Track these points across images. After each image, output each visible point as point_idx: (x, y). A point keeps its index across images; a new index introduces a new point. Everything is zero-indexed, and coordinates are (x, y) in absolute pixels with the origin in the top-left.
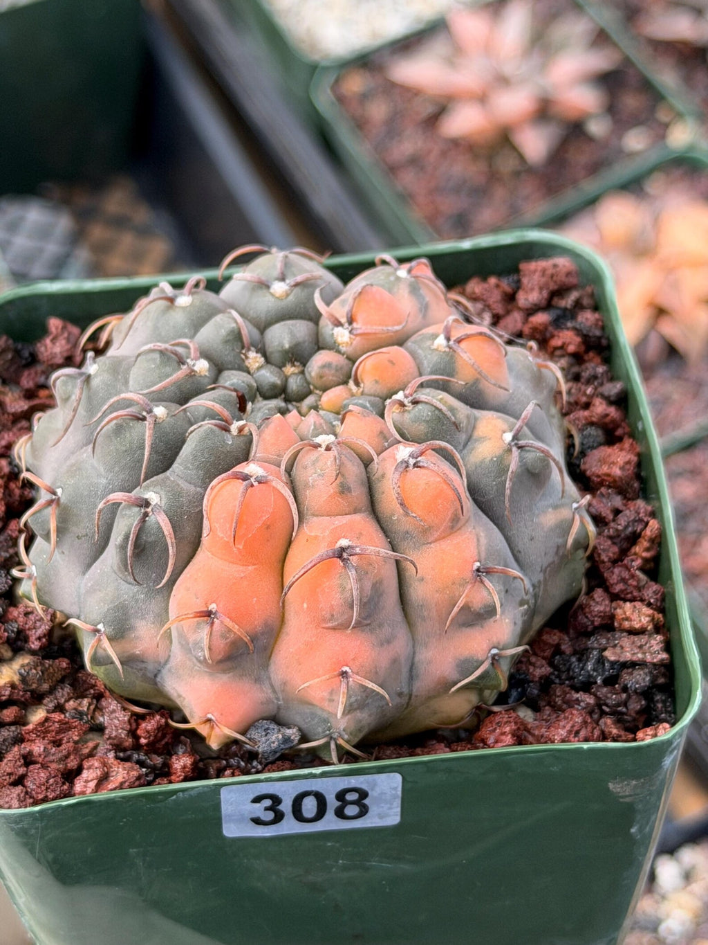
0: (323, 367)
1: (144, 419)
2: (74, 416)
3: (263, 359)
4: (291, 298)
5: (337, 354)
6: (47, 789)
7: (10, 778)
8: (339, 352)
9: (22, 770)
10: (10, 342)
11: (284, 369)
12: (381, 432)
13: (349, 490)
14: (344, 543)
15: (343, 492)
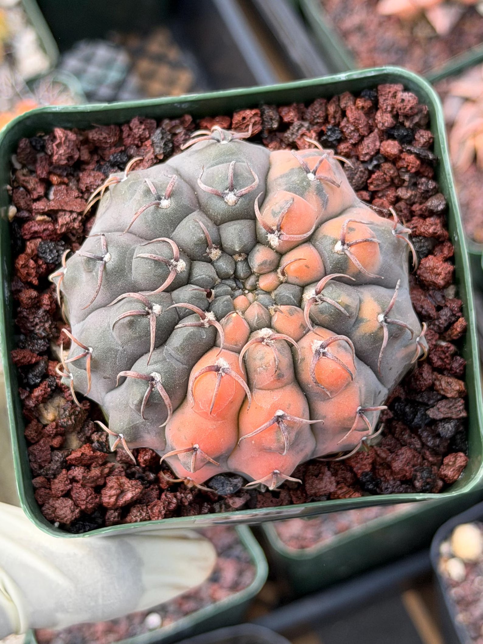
0: (261, 264)
1: (148, 313)
3: (220, 252)
5: (269, 249)
8: (271, 247)
9: (69, 487)
11: (234, 257)
12: (302, 325)
13: (283, 376)
14: (280, 413)
15: (279, 379)
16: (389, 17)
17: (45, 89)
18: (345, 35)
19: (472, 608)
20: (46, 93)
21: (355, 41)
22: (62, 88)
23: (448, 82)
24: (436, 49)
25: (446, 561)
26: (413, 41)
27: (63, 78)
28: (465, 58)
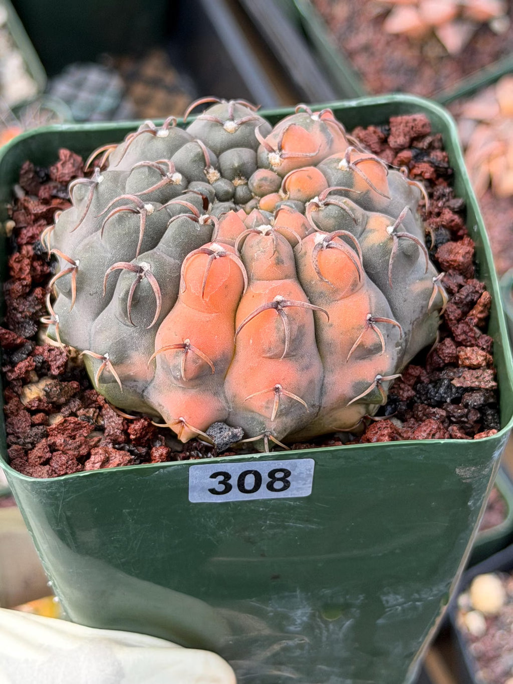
0: (261, 180)
1: (138, 212)
2: (87, 211)
3: (219, 174)
4: (238, 132)
5: (271, 172)
6: (67, 467)
7: (40, 460)
8: (272, 170)
9: (48, 455)
10: (32, 166)
11: (233, 182)
12: (304, 224)
13: (282, 262)
14: (279, 298)
15: (278, 264)
16: (397, 36)
17: (32, 116)
18: (350, 55)
19: (493, 664)
20: (33, 120)
21: (361, 61)
22: (50, 115)
23: (461, 103)
24: (447, 69)
25: (464, 614)
26: (423, 61)
27: (51, 105)
28: (478, 78)
